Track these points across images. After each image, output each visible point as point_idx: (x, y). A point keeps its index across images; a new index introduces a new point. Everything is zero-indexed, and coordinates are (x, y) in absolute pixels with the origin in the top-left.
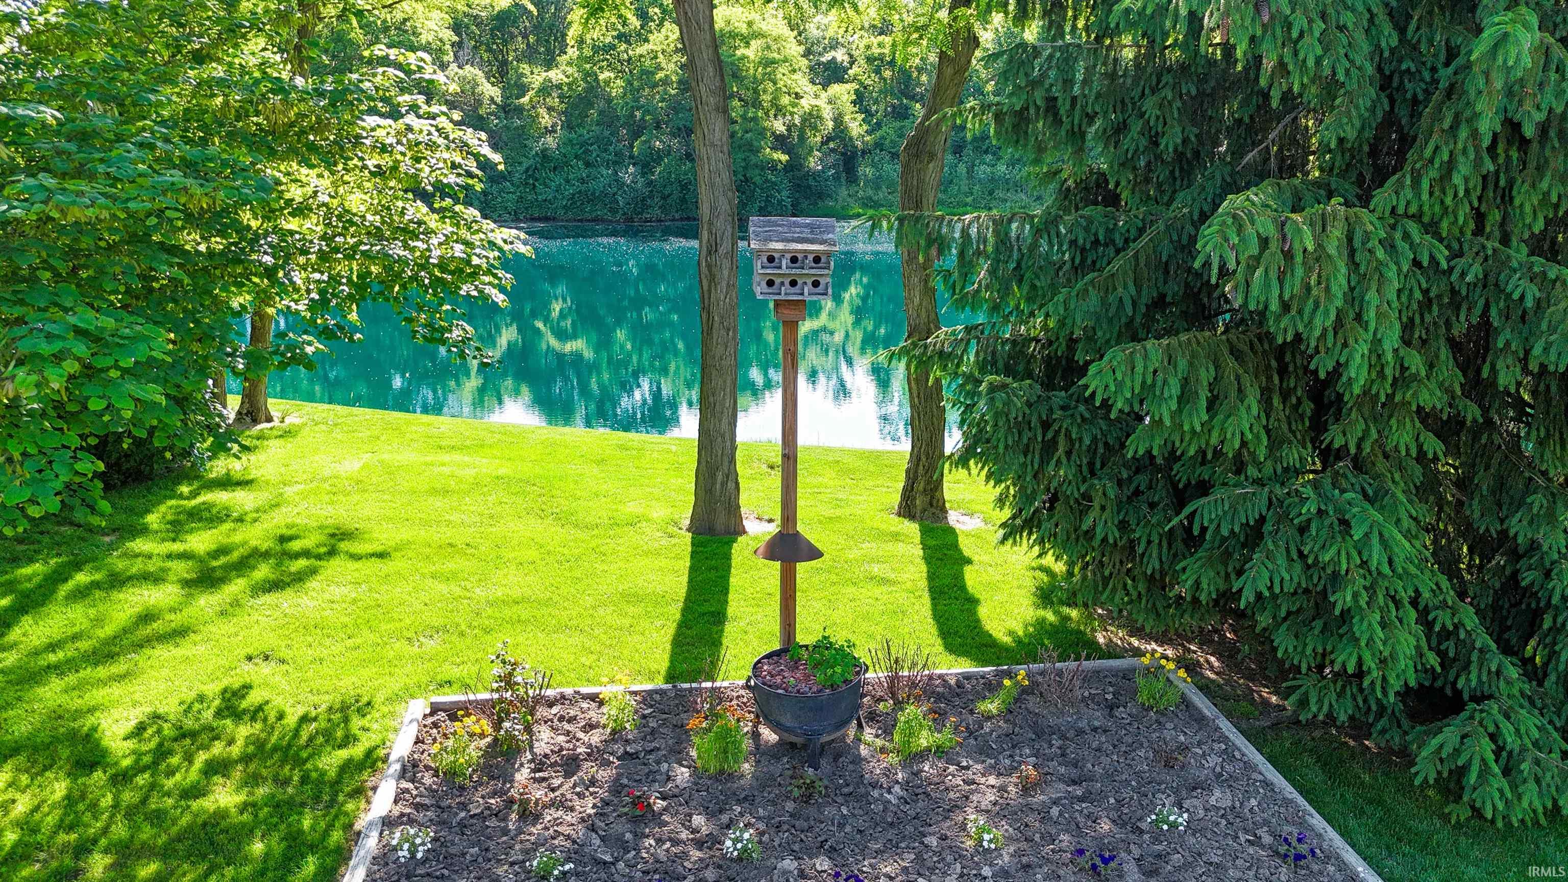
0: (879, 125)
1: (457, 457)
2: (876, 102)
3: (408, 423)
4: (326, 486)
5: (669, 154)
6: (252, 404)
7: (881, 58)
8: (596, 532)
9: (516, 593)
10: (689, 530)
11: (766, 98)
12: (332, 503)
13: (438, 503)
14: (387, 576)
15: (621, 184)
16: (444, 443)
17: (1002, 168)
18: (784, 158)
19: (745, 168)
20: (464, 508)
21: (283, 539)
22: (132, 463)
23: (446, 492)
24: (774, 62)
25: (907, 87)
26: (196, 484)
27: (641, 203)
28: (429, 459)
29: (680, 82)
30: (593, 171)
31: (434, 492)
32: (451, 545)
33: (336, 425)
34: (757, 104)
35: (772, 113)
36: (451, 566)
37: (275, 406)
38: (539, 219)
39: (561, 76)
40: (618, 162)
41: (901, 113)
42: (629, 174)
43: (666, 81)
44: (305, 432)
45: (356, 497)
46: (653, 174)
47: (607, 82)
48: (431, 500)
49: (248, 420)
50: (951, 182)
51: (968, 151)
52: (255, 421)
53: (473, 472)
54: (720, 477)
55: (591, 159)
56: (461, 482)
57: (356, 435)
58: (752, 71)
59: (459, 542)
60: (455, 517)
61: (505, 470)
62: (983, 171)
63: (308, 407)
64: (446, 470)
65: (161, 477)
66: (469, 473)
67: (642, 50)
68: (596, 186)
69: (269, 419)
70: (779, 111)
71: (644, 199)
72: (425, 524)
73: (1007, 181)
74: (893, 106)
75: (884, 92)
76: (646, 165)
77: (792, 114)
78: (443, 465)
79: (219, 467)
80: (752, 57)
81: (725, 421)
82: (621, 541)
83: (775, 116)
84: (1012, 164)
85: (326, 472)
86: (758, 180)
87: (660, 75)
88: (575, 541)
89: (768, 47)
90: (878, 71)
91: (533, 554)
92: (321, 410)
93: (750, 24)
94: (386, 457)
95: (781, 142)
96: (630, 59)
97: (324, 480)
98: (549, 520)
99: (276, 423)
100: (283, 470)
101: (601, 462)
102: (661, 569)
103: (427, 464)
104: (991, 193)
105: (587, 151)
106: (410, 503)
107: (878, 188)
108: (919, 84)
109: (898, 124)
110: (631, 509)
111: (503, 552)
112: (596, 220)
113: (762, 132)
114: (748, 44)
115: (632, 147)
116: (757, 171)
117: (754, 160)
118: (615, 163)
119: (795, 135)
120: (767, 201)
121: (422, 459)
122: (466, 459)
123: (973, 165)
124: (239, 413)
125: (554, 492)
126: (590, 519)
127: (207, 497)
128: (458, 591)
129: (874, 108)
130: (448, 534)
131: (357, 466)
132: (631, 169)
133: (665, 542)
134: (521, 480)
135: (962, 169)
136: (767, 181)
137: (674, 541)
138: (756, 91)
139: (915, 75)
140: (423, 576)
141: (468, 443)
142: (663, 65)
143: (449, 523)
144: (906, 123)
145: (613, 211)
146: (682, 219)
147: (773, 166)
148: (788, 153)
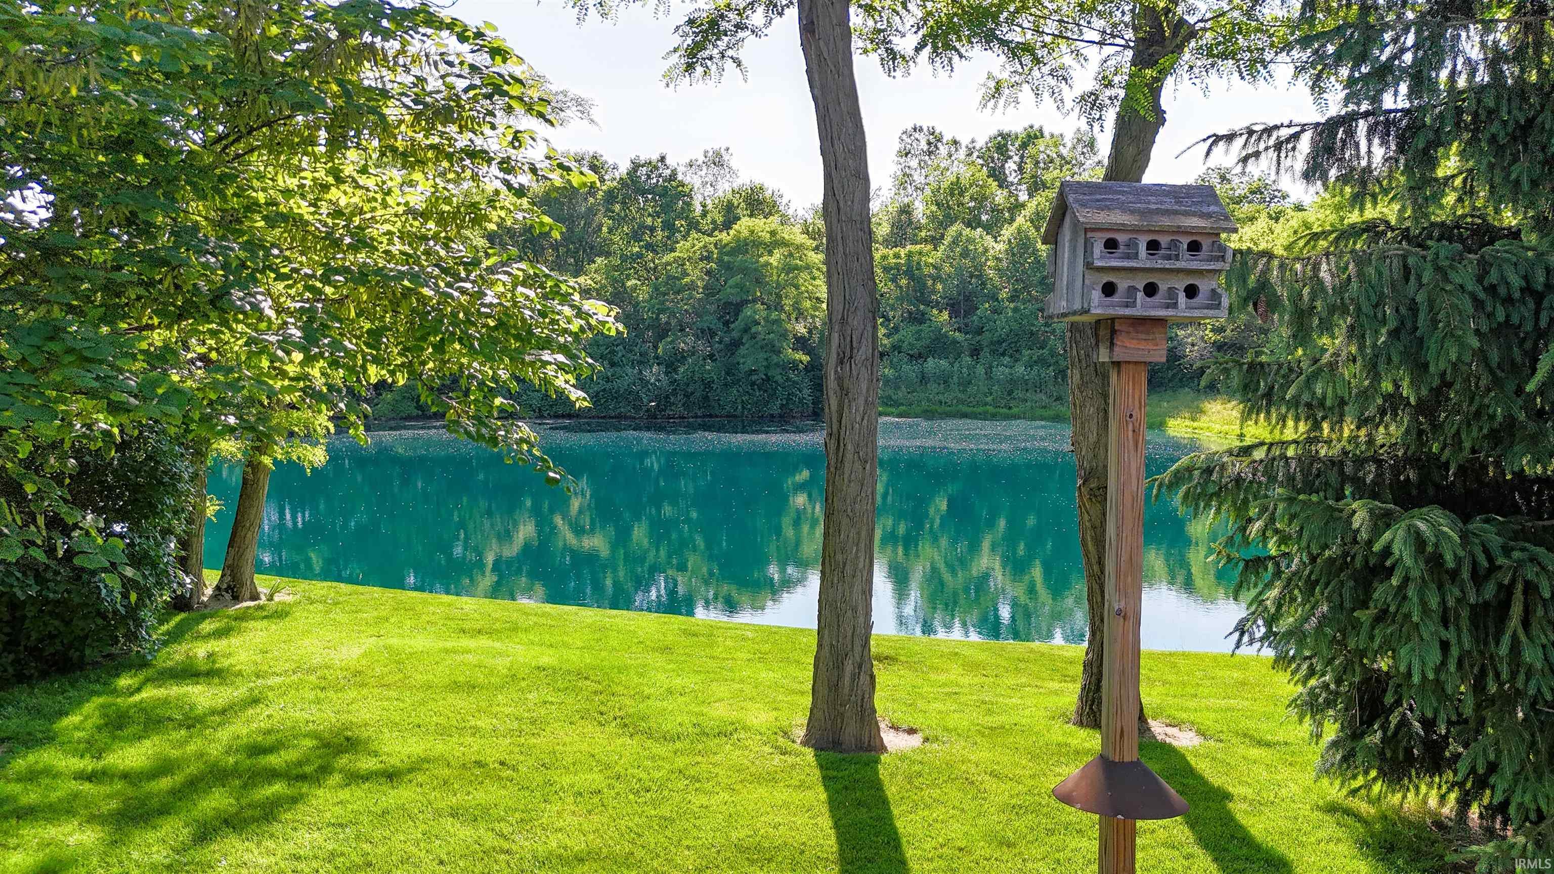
0: (896, 329)
1: (484, 642)
2: (893, 308)
3: (425, 602)
4: (312, 678)
5: (693, 354)
6: (234, 577)
7: (897, 267)
8: (678, 745)
9: (578, 845)
10: (805, 743)
11: (787, 303)
12: (318, 701)
13: (461, 702)
14: (385, 812)
15: (644, 382)
16: (467, 625)
17: (1020, 369)
18: (806, 358)
19: (767, 367)
20: (495, 709)
21: (256, 750)
22: (59, 647)
23: (472, 687)
24: (797, 268)
25: (922, 294)
26: (141, 677)
27: (664, 400)
28: (449, 645)
29: (705, 288)
30: (618, 369)
31: (455, 687)
32: (479, 764)
33: (336, 604)
34: (779, 307)
35: (794, 316)
36: (480, 796)
37: (263, 583)
38: (563, 416)
39: (589, 282)
40: (643, 362)
41: (917, 318)
42: (654, 373)
43: (692, 286)
44: (298, 613)
45: (352, 694)
46: (676, 372)
47: (635, 288)
48: (452, 698)
49: (228, 596)
50: (970, 383)
51: (985, 354)
52: (236, 598)
53: (507, 662)
54: (849, 668)
55: (616, 359)
56: (491, 673)
57: (359, 616)
58: (775, 278)
59: (492, 757)
60: (483, 723)
61: (547, 659)
62: (1001, 372)
63: (303, 585)
64: (470, 658)
65: (95, 664)
66: (502, 665)
67: (669, 257)
68: (621, 384)
69: (255, 597)
70: (801, 315)
71: (667, 397)
72: (443, 732)
73: (1026, 382)
74: (910, 313)
75: (900, 299)
76: (670, 366)
77: (813, 317)
78: (468, 652)
79: (177, 654)
80: (775, 264)
81: (857, 588)
82: (718, 758)
83: (797, 319)
84: (1030, 365)
85: (316, 661)
86: (779, 378)
87: (687, 280)
88: (653, 758)
89: (791, 255)
90: (894, 280)
91: (596, 779)
92: (320, 588)
93: (773, 233)
94: (394, 642)
95: (801, 343)
96: (656, 268)
97: (311, 670)
98: (612, 728)
99: (263, 601)
100: (258, 658)
101: (666, 649)
102: (786, 805)
103: (447, 651)
104: (1010, 393)
105: (613, 352)
106: (423, 703)
107: (897, 388)
108: (934, 292)
109: (914, 328)
110: (720, 712)
111: (553, 775)
112: (619, 417)
113: (784, 335)
114: (770, 253)
115: (656, 347)
116: (779, 370)
117: (775, 359)
118: (640, 363)
119: (816, 337)
120: (788, 399)
121: (441, 644)
122: (497, 645)
123: (991, 367)
124: (218, 588)
125: (615, 688)
126: (669, 726)
127: (149, 693)
128: (490, 840)
129: (891, 314)
130: (473, 748)
131: (356, 652)
132: (655, 369)
133: (777, 759)
134: (569, 672)
135: (980, 370)
136: (788, 379)
137: (790, 760)
138: (779, 296)
139: (930, 283)
140: (438, 813)
141: (498, 626)
142: (690, 271)
143: (475, 731)
144: (923, 327)
145: (637, 408)
146: (704, 416)
147: (794, 365)
148: (808, 354)
